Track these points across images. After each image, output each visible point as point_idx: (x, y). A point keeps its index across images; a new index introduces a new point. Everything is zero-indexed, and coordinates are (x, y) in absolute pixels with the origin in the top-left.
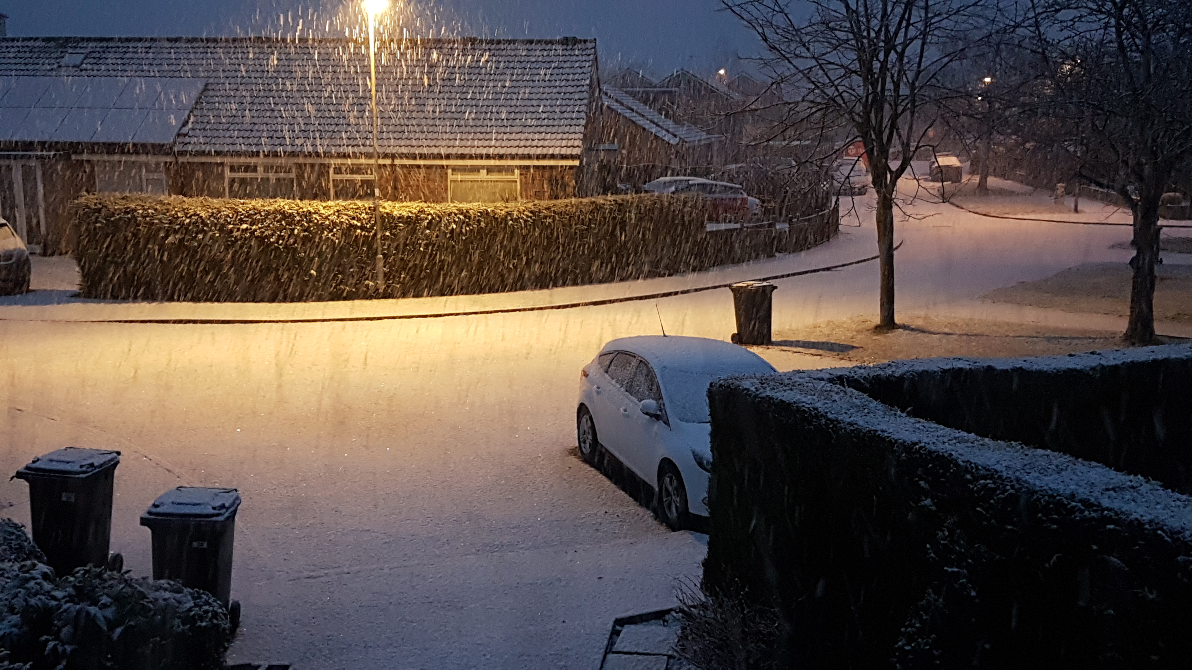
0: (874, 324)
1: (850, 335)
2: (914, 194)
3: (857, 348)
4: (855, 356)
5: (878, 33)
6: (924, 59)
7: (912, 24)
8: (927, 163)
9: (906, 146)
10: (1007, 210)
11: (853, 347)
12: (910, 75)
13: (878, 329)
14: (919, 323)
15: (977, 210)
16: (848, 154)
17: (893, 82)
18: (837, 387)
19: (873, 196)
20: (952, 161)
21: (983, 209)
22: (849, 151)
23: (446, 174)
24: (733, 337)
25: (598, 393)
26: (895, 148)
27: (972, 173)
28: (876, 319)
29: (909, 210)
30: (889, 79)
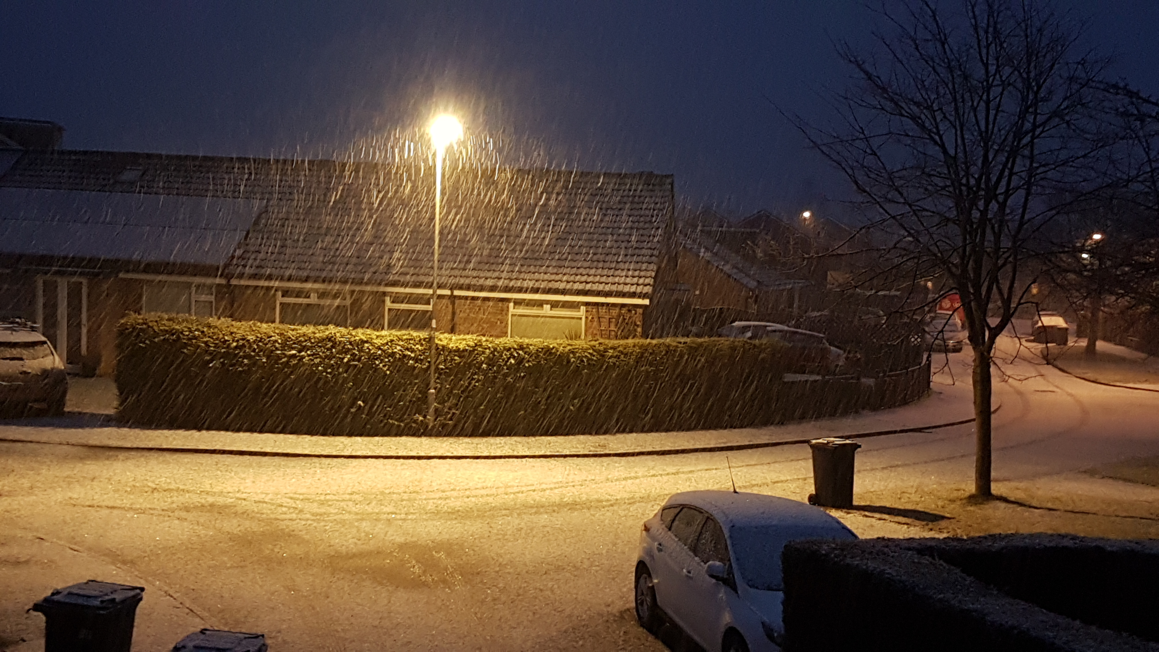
0: (967, 494)
1: (940, 503)
2: (1015, 355)
3: (949, 518)
4: (947, 528)
5: (978, 181)
6: (1027, 211)
7: (1016, 173)
8: (1029, 323)
9: (1007, 302)
10: (1117, 377)
11: (943, 518)
12: (1013, 226)
13: (972, 499)
14: (1019, 495)
15: (1085, 376)
16: (941, 308)
17: (994, 232)
18: (926, 560)
19: (969, 353)
20: (1058, 322)
21: (1090, 375)
22: (943, 304)
23: (508, 307)
24: (811, 498)
25: (660, 550)
26: (995, 304)
27: (1079, 334)
28: (971, 487)
29: (1009, 371)
30: (988, 231)
